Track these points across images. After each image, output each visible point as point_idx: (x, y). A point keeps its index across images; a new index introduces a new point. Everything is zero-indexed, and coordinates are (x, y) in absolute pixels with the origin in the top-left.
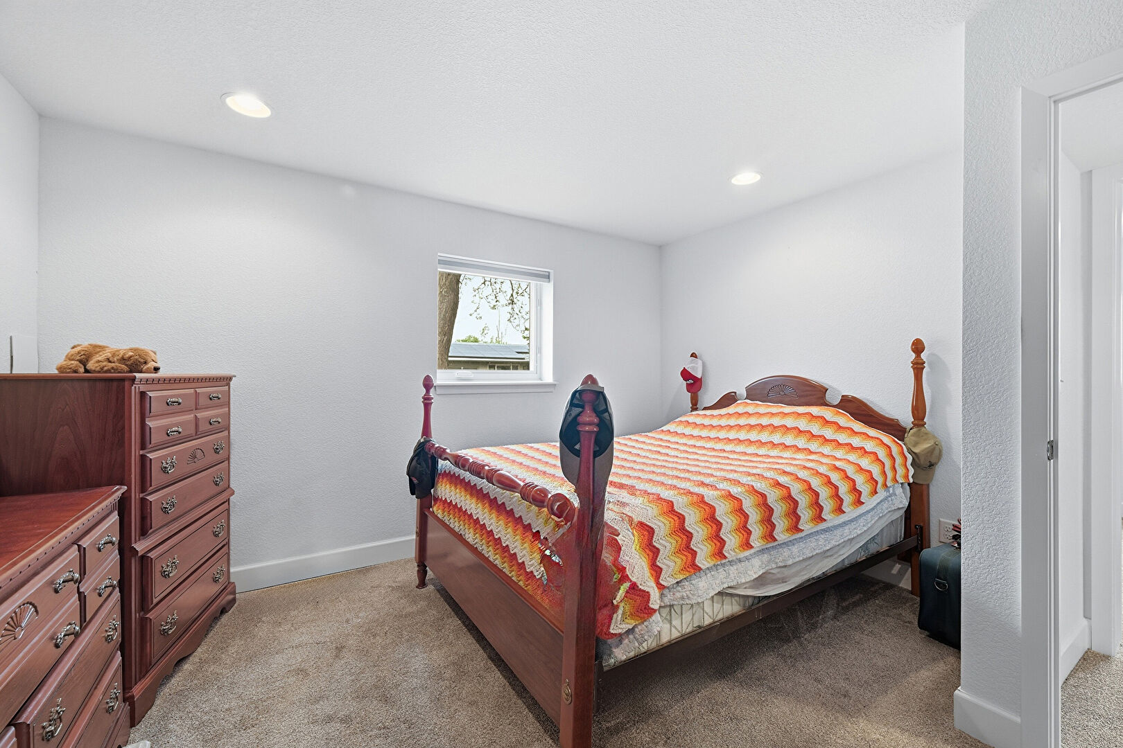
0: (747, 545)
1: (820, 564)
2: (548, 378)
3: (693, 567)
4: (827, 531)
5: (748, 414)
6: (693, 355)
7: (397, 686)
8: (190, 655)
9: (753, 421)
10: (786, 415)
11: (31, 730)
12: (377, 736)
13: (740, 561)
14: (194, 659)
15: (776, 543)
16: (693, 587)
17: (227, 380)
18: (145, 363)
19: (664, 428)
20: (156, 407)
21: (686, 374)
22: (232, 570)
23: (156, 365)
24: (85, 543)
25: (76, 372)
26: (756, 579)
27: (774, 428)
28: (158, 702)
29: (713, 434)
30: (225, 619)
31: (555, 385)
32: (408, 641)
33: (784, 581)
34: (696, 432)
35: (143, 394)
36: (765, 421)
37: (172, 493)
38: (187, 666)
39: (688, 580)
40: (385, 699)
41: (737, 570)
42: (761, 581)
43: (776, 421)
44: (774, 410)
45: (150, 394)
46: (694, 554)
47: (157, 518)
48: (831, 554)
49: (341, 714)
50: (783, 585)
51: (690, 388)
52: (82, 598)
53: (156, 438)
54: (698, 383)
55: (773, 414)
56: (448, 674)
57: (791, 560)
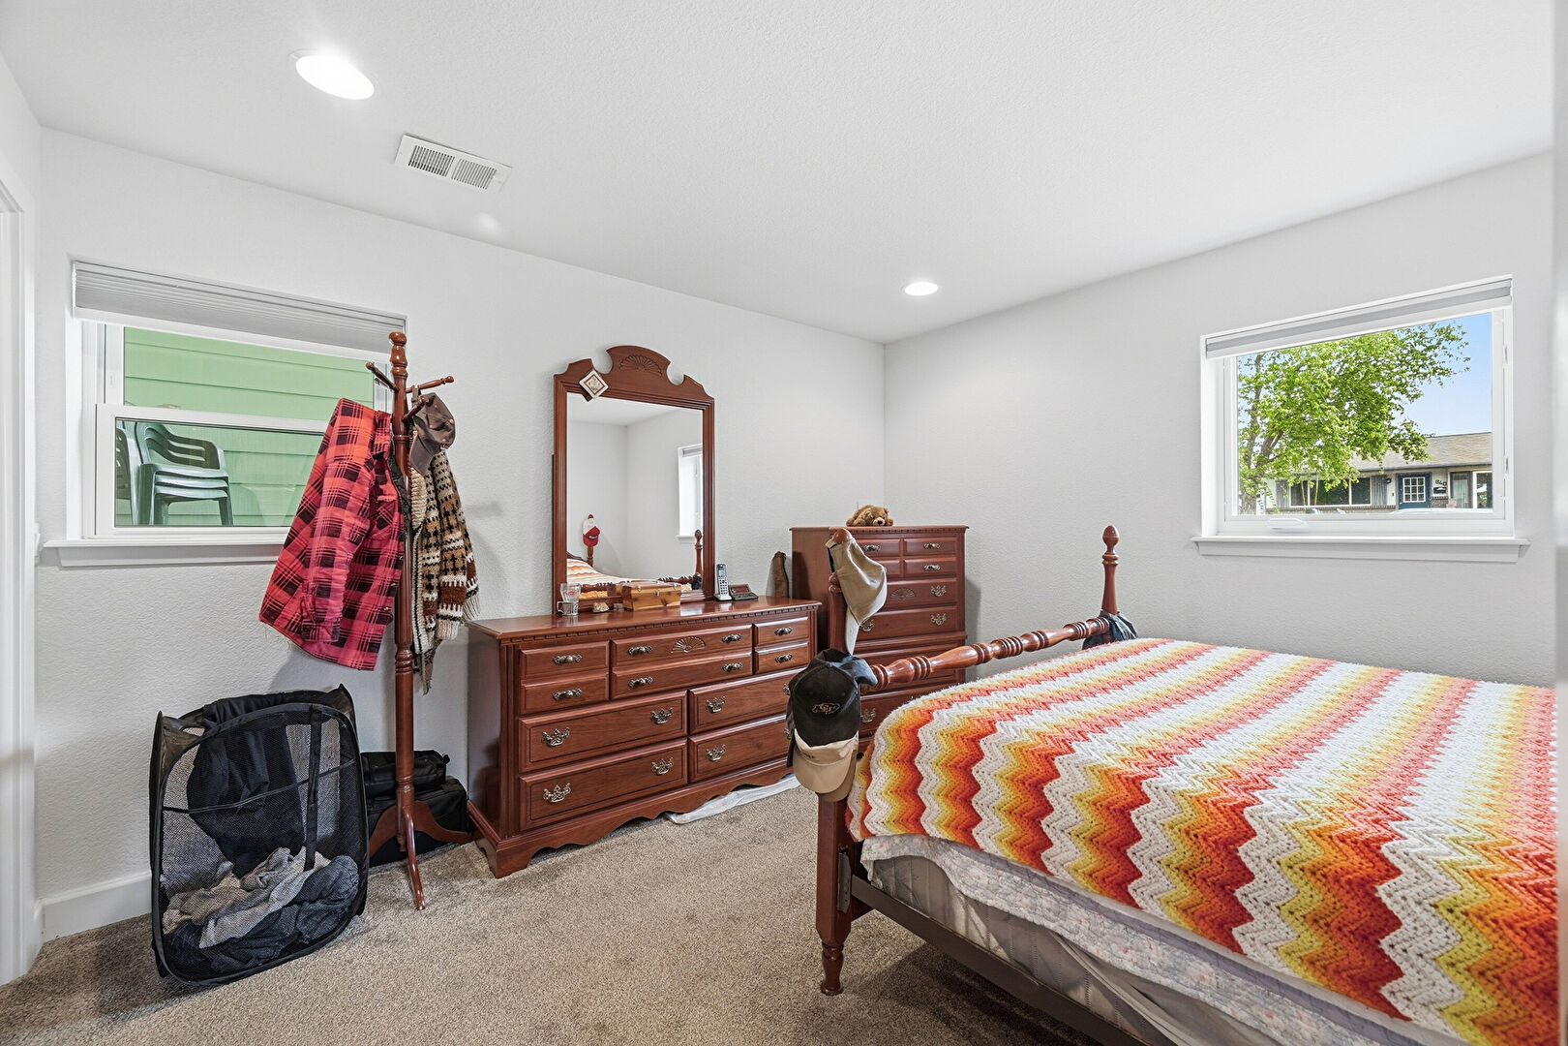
0: (1118, 887)
13: (1100, 910)
15: (1239, 959)
17: (961, 530)
18: (874, 518)
23: (882, 519)
41: (1089, 918)
52: (755, 656)
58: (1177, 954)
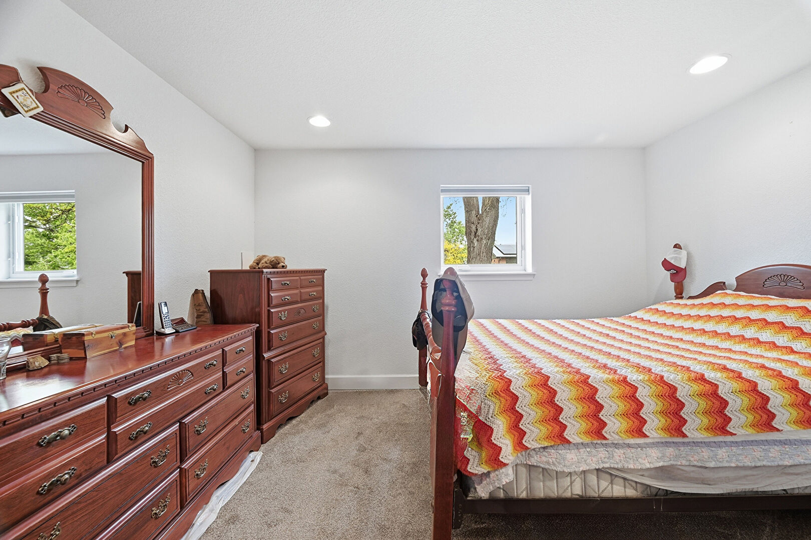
0: (639, 432)
1: (776, 479)
2: (530, 270)
3: (559, 437)
4: (785, 444)
5: (724, 305)
6: (677, 246)
7: (376, 465)
8: (297, 416)
9: (726, 313)
10: (768, 307)
11: (187, 426)
12: (352, 491)
13: (629, 446)
14: (298, 419)
15: (685, 440)
16: (559, 456)
17: (323, 271)
18: (279, 263)
19: (633, 315)
20: (274, 286)
21: (667, 265)
22: (326, 377)
23: (283, 264)
24: (226, 349)
25: (255, 268)
26: (656, 468)
27: (750, 321)
28: (276, 435)
29: (678, 323)
30: (319, 402)
31: (534, 275)
32: (396, 440)
33: (704, 482)
34: (662, 320)
35: (268, 279)
36: (739, 314)
37: (285, 330)
38: (294, 422)
39: (555, 448)
40: (366, 471)
41: (624, 453)
42: (663, 472)
43: (755, 315)
44: (756, 302)
45: (272, 279)
46: (564, 427)
47: (275, 342)
48: (799, 472)
49: (341, 471)
50: (702, 486)
51: (673, 278)
52: (224, 374)
53: (274, 302)
54: (682, 274)
55: (753, 306)
56: (407, 468)
57: (714, 463)
58: (661, 449)
